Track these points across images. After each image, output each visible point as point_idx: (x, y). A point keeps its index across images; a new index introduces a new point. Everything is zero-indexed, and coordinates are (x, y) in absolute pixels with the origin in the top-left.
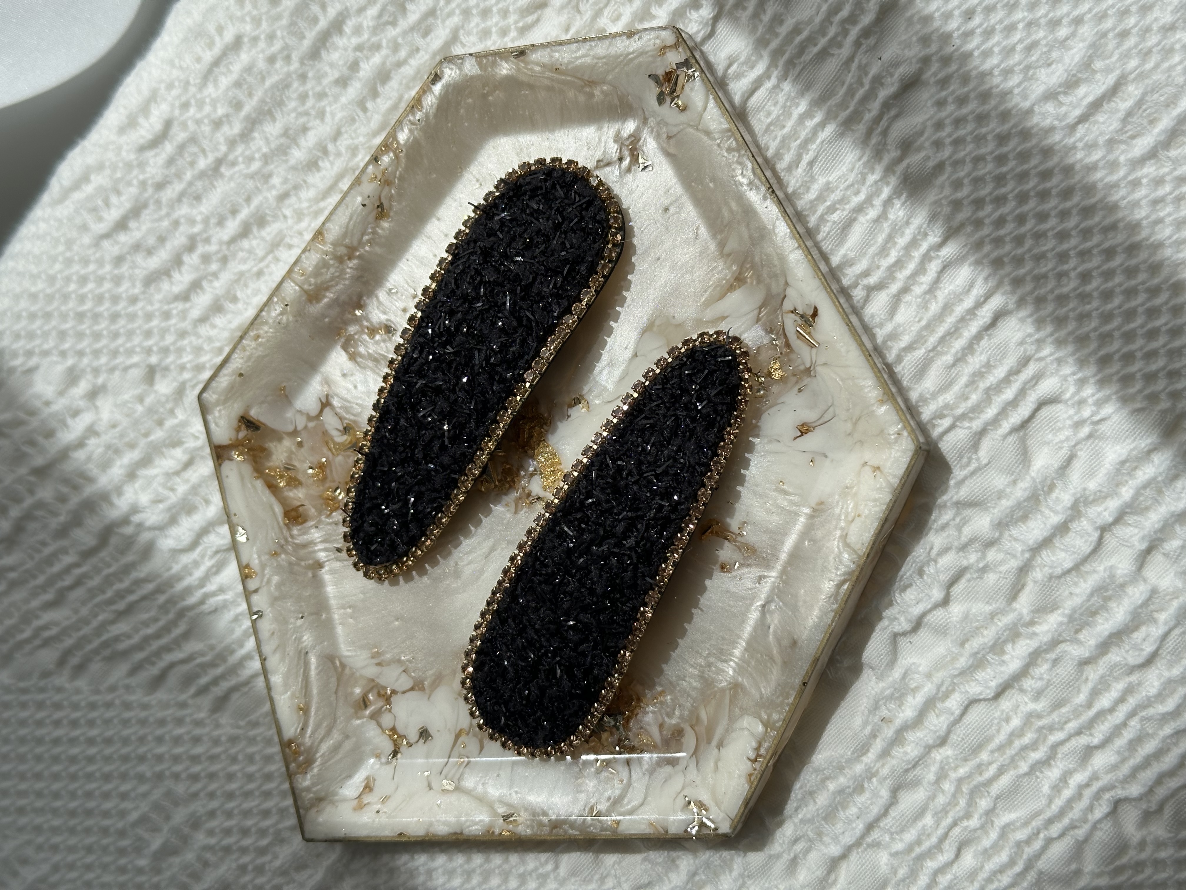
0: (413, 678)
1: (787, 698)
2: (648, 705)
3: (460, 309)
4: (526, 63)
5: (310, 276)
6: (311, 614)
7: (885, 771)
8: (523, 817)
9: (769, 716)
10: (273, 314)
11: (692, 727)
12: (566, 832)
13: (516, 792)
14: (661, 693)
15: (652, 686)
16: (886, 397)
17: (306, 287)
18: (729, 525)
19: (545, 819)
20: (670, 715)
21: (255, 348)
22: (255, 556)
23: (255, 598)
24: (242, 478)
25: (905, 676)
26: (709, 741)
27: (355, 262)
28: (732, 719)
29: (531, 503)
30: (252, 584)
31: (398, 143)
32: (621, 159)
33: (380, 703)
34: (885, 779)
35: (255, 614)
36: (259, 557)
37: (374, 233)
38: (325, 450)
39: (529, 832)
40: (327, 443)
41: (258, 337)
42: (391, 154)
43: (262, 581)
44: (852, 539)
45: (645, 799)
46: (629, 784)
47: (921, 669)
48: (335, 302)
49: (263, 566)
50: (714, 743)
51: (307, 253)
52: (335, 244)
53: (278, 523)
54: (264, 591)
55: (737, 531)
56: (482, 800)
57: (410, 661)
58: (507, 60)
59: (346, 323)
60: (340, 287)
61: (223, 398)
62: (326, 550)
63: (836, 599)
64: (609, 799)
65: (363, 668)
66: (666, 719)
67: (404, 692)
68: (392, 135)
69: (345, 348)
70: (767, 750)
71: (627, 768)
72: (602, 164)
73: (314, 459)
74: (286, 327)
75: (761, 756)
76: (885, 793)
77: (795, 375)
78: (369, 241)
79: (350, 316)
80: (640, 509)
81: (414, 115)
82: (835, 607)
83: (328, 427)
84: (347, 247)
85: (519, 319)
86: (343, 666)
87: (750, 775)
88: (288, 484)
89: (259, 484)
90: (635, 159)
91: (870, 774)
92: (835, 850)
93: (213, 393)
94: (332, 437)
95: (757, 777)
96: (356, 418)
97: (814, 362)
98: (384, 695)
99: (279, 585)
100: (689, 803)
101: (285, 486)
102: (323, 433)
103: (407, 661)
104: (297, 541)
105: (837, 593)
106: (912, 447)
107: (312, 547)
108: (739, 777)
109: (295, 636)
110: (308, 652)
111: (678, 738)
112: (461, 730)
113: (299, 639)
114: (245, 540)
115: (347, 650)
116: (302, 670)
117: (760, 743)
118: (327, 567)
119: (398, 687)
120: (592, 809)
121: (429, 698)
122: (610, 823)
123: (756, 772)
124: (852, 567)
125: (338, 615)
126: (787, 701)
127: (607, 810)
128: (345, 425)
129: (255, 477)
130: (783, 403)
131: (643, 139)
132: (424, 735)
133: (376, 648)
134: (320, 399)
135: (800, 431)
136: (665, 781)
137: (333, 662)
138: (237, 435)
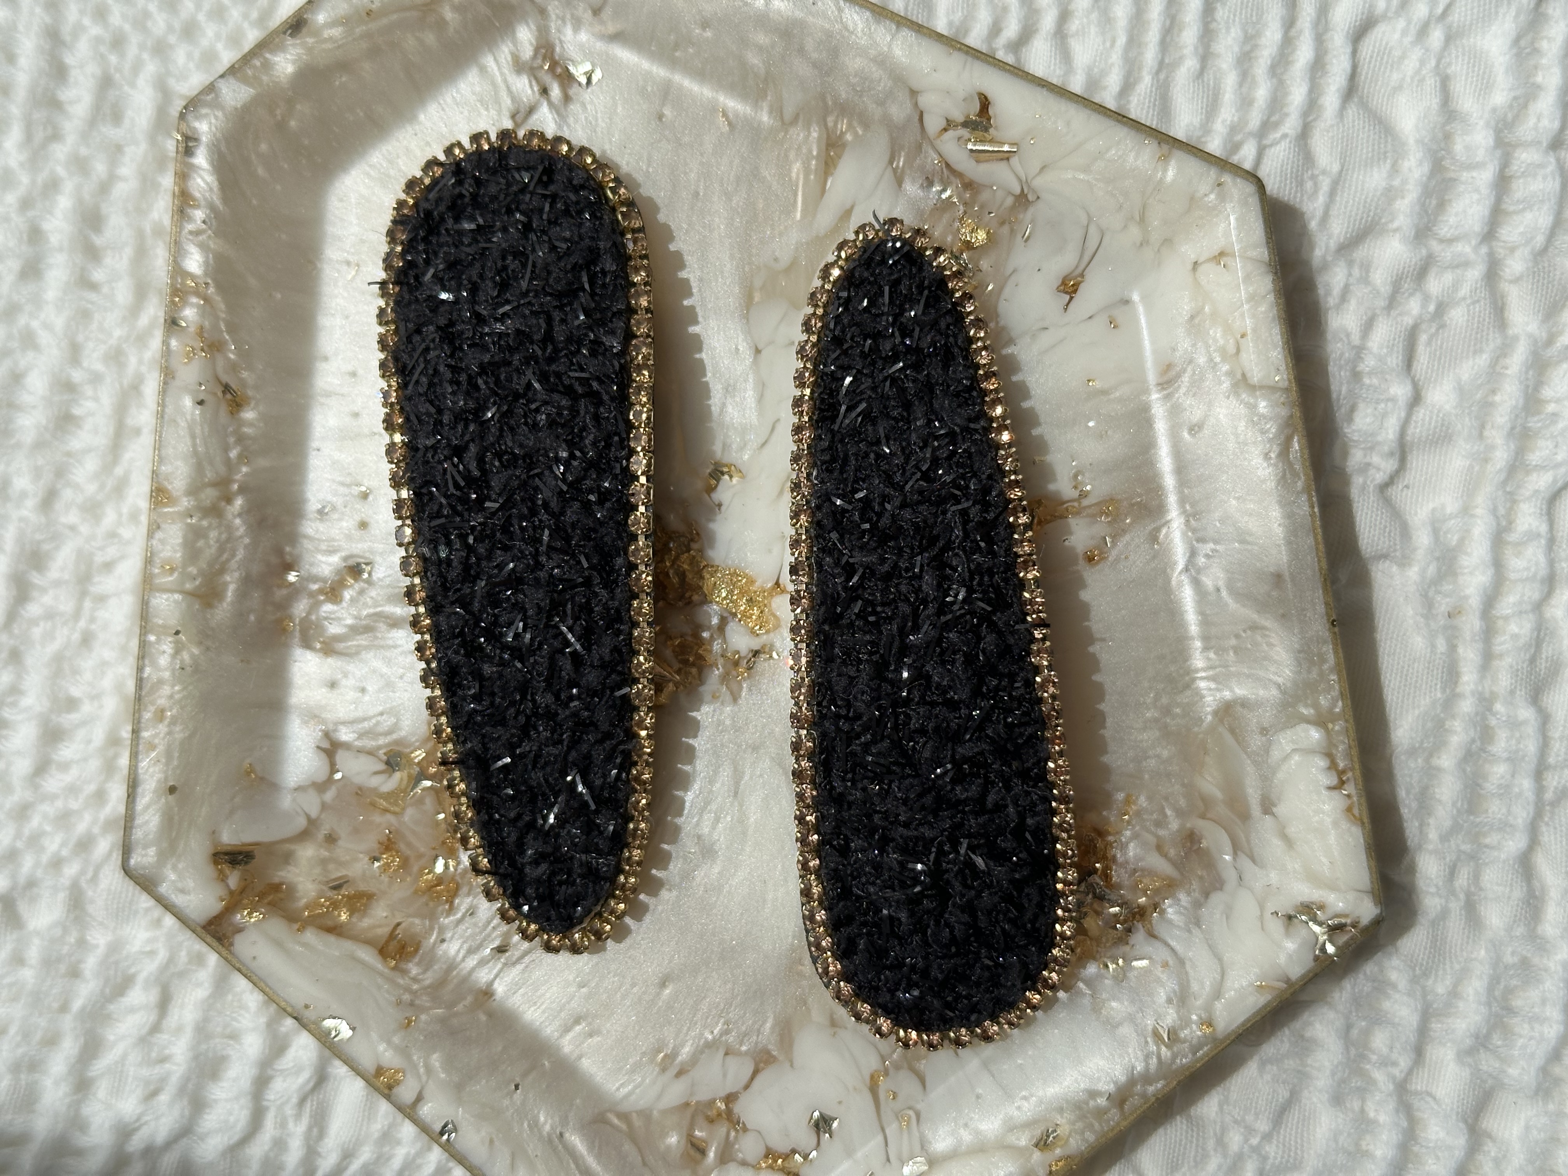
0: (746, 1053)
1: (1323, 660)
2: (1119, 833)
3: (467, 438)
4: (316, 33)
5: (185, 566)
6: (525, 1075)
7: (1504, 681)
8: (1064, 1124)
9: (1316, 705)
10: (164, 661)
11: (1203, 817)
12: (1144, 1095)
13: (1025, 1098)
14: (1128, 801)
15: (1107, 800)
16: (1165, 147)
17: (188, 586)
18: (1057, 493)
19: (1102, 1101)
20: (1160, 823)
21: (170, 733)
22: (382, 1047)
23: (426, 1110)
24: (279, 944)
25: (1436, 532)
26: (1245, 816)
27: (239, 502)
28: (1261, 758)
29: (749, 669)
30: (406, 1092)
31: (192, 277)
32: (545, 91)
33: (722, 1129)
34: (1512, 692)
35: (442, 1133)
36: (389, 1042)
37: (241, 439)
38: (377, 818)
39: (1091, 1137)
40: (373, 805)
41: (160, 715)
42: (194, 300)
43: (419, 1077)
44: (1256, 375)
45: (1220, 960)
46: (1181, 962)
47: (1449, 510)
48: (247, 583)
49: (404, 1051)
50: (1256, 810)
51: (159, 535)
52: (193, 491)
53: (381, 975)
54: (431, 1090)
55: (1075, 494)
56: (980, 1149)
57: (727, 1032)
58: (281, 48)
59: (284, 606)
60: (240, 554)
61: (165, 845)
62: (482, 963)
63: (1295, 474)
64: (1169, 1001)
65: (659, 1096)
66: (1162, 832)
67: (747, 1087)
68: (177, 271)
69: (307, 645)
70: (1348, 755)
71: (1158, 944)
72: (519, 118)
73: (371, 842)
74: (196, 668)
75: (1343, 772)
76: (1526, 713)
77: (1003, 223)
78: (240, 456)
79: (284, 592)
80: (937, 538)
81: (190, 219)
82: (1300, 484)
83: (358, 780)
84: (214, 485)
85: (569, 391)
86: (624, 1117)
87: (1349, 809)
88: (352, 912)
89: (311, 936)
90: (566, 79)
91: (1486, 702)
92: (1515, 844)
93: (145, 847)
94: (375, 791)
95: (1360, 804)
96: (395, 736)
97: (1024, 179)
98: (719, 1115)
99: (449, 1063)
100: (1290, 918)
101: (350, 916)
102: (357, 794)
103: (721, 1035)
104: (427, 982)
105: (1290, 465)
106: (1250, 188)
107: (458, 973)
108: (1335, 824)
109: (526, 1125)
110: (561, 1135)
111: (1195, 847)
112: (872, 1077)
113: (535, 1125)
114: (350, 1033)
115: (618, 1089)
116: (573, 1166)
117: (1329, 755)
118: (500, 988)
119: (730, 1087)
120: (1156, 1034)
121: (792, 1066)
122: (1199, 1033)
123: (1355, 799)
124: (1284, 412)
125: (567, 1045)
126: (1326, 667)
127: (1180, 1019)
128: (385, 758)
129: (299, 930)
130: (1014, 271)
131: (557, 42)
132: (822, 1125)
133: (660, 1052)
134: (318, 747)
135: (1066, 293)
136: (1227, 918)
137: (607, 1122)
138: (228, 886)
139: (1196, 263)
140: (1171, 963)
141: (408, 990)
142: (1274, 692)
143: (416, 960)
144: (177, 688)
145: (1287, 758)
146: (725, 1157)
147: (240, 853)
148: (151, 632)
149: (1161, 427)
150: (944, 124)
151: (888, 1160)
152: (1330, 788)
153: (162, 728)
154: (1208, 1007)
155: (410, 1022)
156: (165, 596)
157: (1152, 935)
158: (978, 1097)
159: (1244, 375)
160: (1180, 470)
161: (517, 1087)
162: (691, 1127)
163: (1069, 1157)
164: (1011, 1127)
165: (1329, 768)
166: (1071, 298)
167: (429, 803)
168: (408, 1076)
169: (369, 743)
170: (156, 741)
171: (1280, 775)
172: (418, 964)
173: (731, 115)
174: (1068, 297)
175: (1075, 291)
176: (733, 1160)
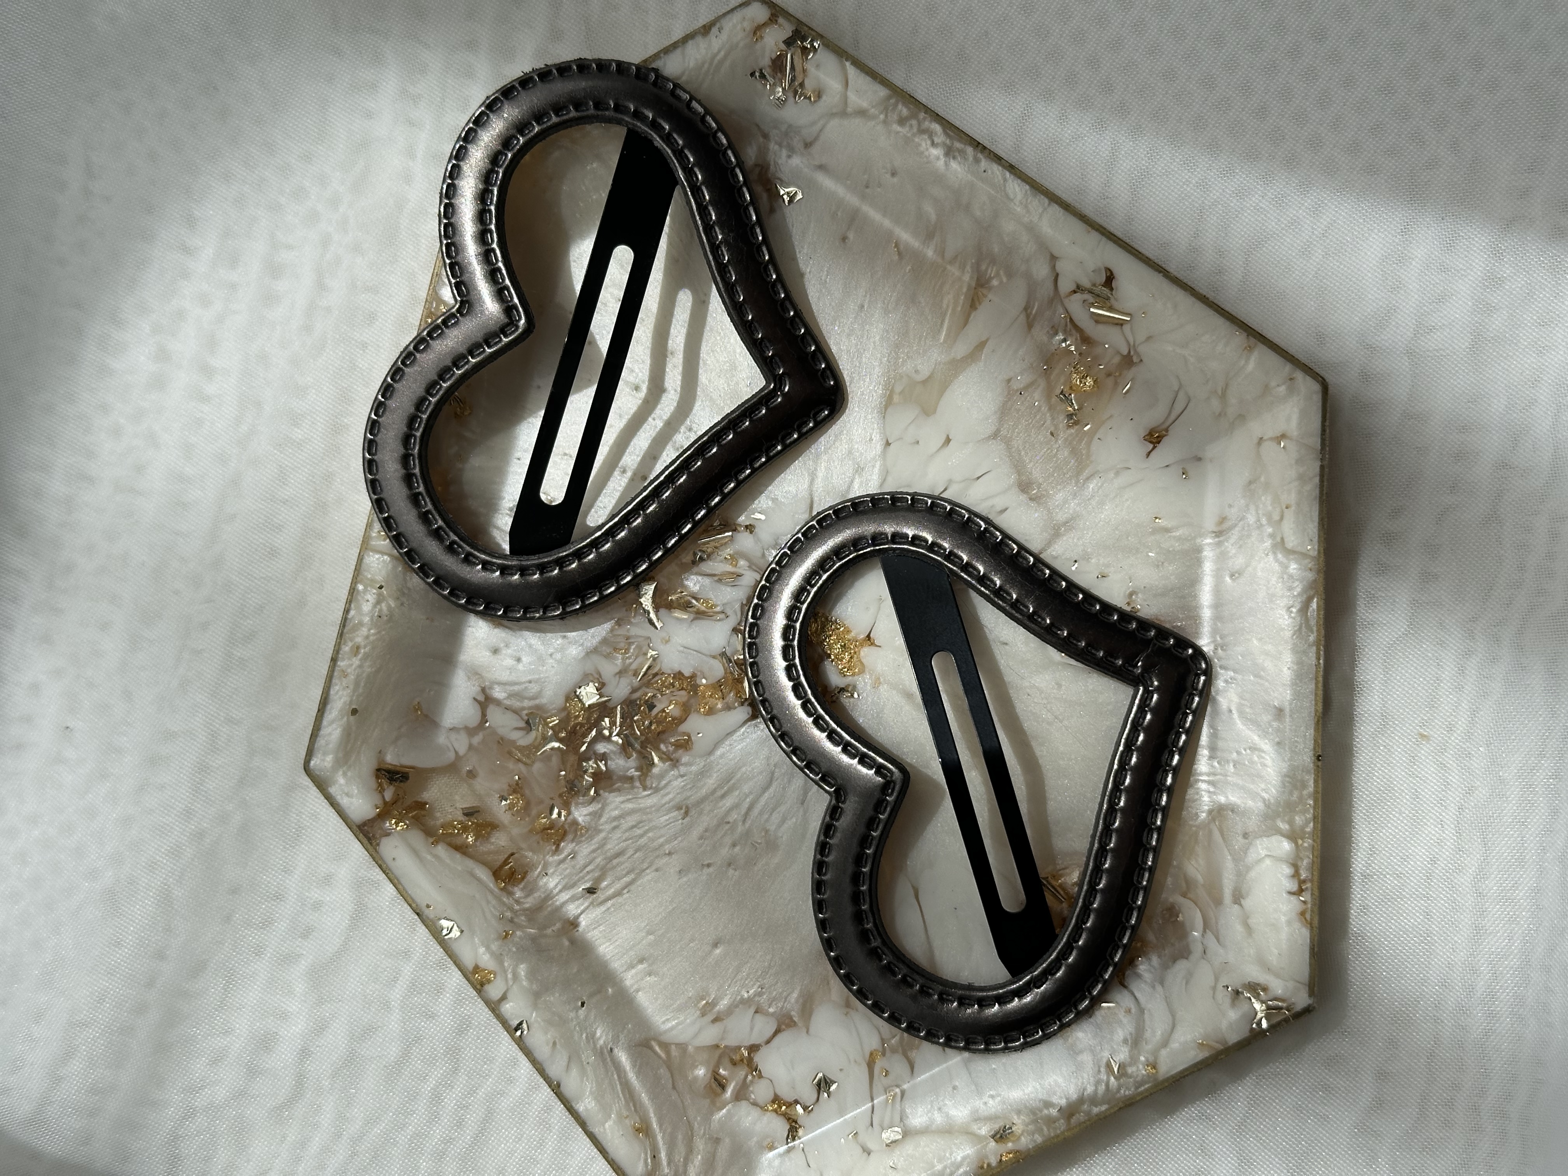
0: (772, 1014)
8: (1019, 1124)
9: (1291, 823)
10: (366, 607)
12: (1088, 1113)
13: (992, 1097)
16: (1252, 340)
19: (1054, 1112)
31: (445, 303)
33: (741, 1072)
35: (516, 1030)
37: (460, 440)
40: (510, 753)
43: (506, 980)
44: (1293, 542)
53: (492, 892)
56: (948, 1131)
57: (760, 994)
61: (341, 755)
62: (573, 899)
64: (1125, 1041)
65: (696, 1035)
67: (768, 1042)
70: (1311, 870)
77: (1109, 375)
82: (1312, 638)
83: (501, 731)
87: (1303, 914)
88: (477, 837)
89: (441, 850)
90: (774, 194)
93: (325, 754)
94: (514, 742)
95: (1312, 911)
96: (537, 702)
97: (1132, 344)
98: (742, 1060)
99: (532, 974)
100: (1237, 993)
101: (476, 840)
102: (499, 742)
103: (755, 996)
104: (527, 906)
105: (1307, 620)
106: (1316, 387)
107: (552, 904)
108: (1289, 923)
109: (584, 1036)
110: (611, 1049)
111: (1173, 919)
112: (871, 1054)
113: (591, 1037)
114: (458, 934)
115: (664, 1022)
116: (615, 1076)
117: (1295, 866)
118: (583, 922)
119: (755, 1039)
120: (1109, 1066)
121: (807, 1032)
122: (1144, 1072)
123: (1309, 906)
124: (1311, 576)
125: (629, 979)
126: (1305, 792)
127: (1131, 1057)
128: (526, 718)
129: (432, 843)
130: (1111, 417)
131: (772, 163)
132: (823, 1084)
133: (703, 999)
134: (475, 699)
135: (1151, 442)
136: (1187, 983)
137: (651, 1048)
138: (383, 797)
139: (1261, 438)
140: (1133, 1011)
141: (511, 909)
142: (1260, 805)
143: (521, 886)
144: (372, 631)
145: (1260, 861)
146: (740, 1095)
147: (397, 773)
148: (361, 582)
149: (1208, 567)
150: (1074, 287)
151: (872, 1125)
152: (1291, 893)
153: (356, 661)
154: (1155, 1053)
155: (507, 934)
156: (377, 556)
157: (1123, 985)
158: (955, 1088)
159: (1282, 539)
160: (1217, 606)
161: (583, 1004)
162: (717, 1066)
163: (1018, 1151)
164: (977, 1118)
165: (1293, 876)
166: (1154, 448)
167: (555, 760)
168: (498, 977)
169: (517, 704)
170: (349, 670)
171: (1252, 874)
172: (522, 890)
173: (902, 247)
174: (1151, 446)
175: (1159, 442)
176: (747, 1099)
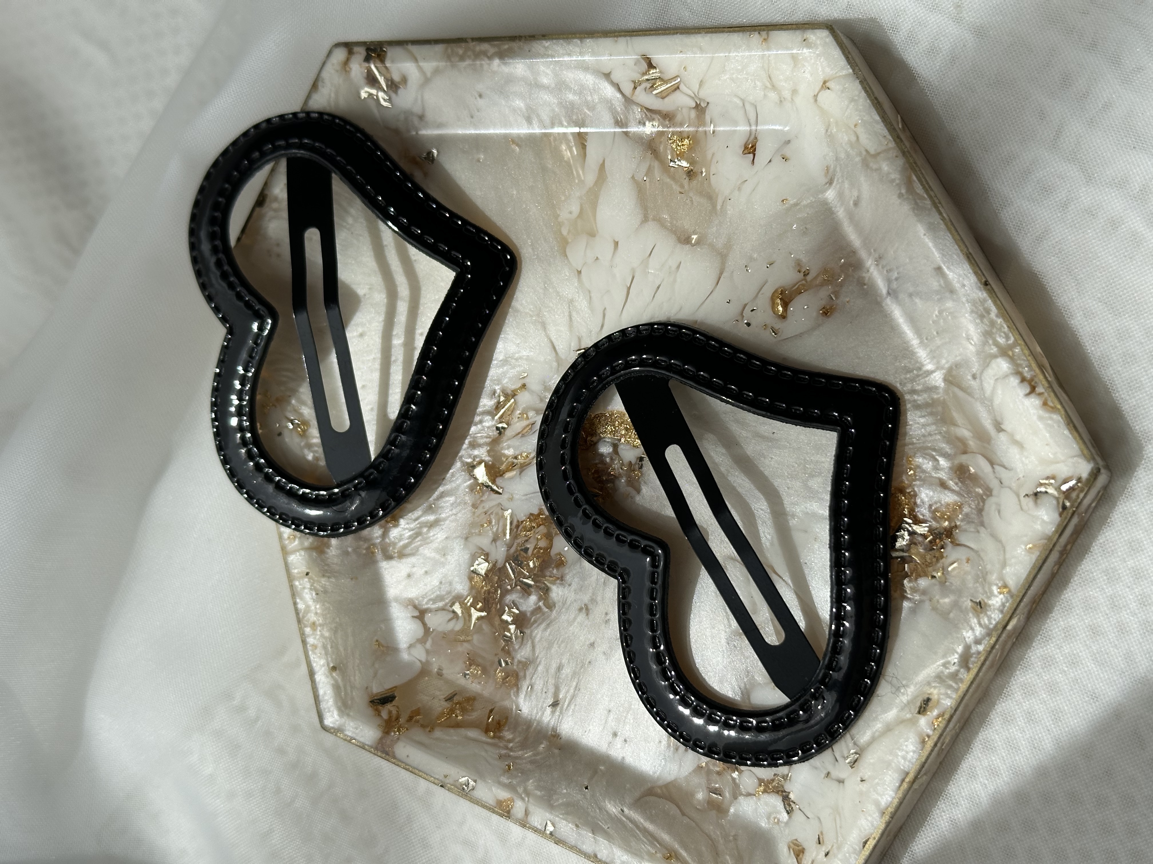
1: (989, 312)
6: (591, 778)
9: (996, 344)
11: (965, 452)
12: (978, 653)
14: (909, 461)
17: (306, 544)
19: (953, 668)
20: (937, 468)
21: (322, 635)
22: (498, 790)
23: (532, 819)
24: (420, 743)
26: (990, 440)
28: (982, 396)
29: (640, 470)
30: (518, 811)
36: (500, 784)
38: (459, 648)
39: (955, 695)
41: (314, 626)
45: (1000, 542)
46: (978, 554)
49: (510, 789)
50: (993, 433)
53: (487, 743)
54: (533, 806)
59: (368, 539)
63: (921, 200)
66: (939, 475)
69: (389, 557)
70: (1031, 368)
71: (961, 549)
73: (460, 665)
74: (326, 592)
75: (1032, 380)
83: (440, 629)
86: (665, 787)
87: (1045, 404)
88: (464, 710)
89: (437, 733)
93: (330, 711)
94: (452, 631)
95: (1050, 398)
96: (453, 594)
97: (693, 95)
99: (539, 784)
100: (1036, 494)
102: (443, 637)
105: (916, 193)
106: (825, 32)
108: (1040, 417)
111: (967, 475)
116: (634, 827)
117: (1018, 373)
123: (1046, 394)
124: (900, 161)
126: (992, 315)
129: (430, 731)
130: (713, 154)
134: (413, 617)
135: (749, 153)
138: (381, 716)
139: (814, 96)
140: (970, 557)
141: (505, 748)
143: (506, 728)
144: (318, 607)
145: (994, 389)
146: (736, 794)
147: (385, 697)
148: (294, 579)
150: (632, 86)
151: (837, 761)
152: (1028, 395)
153: (317, 633)
154: (1001, 576)
155: (510, 767)
156: (295, 555)
157: (956, 544)
159: (867, 151)
160: (859, 231)
161: (587, 788)
162: (709, 781)
163: (944, 713)
164: (904, 708)
165: (1022, 382)
166: (754, 155)
167: (486, 627)
168: (516, 801)
169: (441, 604)
170: (316, 643)
171: (997, 401)
172: (508, 730)
173: (516, 140)
174: (751, 155)
175: (755, 150)
176: (741, 794)
